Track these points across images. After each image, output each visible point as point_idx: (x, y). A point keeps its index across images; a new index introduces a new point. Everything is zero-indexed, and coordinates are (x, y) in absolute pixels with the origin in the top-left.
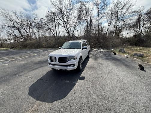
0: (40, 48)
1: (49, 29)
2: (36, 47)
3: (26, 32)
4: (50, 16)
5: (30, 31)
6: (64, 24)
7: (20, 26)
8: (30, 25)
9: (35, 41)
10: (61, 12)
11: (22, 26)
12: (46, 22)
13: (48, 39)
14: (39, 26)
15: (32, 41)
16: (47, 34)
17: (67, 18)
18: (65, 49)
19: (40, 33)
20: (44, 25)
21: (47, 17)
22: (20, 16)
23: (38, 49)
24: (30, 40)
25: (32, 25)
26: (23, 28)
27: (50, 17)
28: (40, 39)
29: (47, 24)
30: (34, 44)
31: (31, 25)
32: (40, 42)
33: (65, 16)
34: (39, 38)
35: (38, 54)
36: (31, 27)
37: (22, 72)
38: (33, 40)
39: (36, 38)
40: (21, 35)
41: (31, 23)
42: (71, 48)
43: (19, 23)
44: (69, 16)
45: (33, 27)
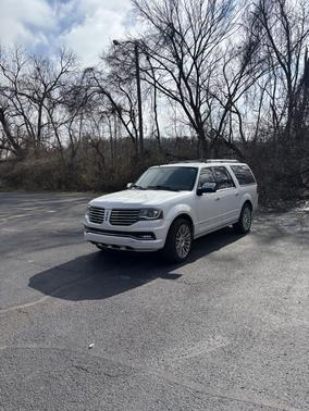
0: (69, 189)
1: (116, 109)
2: (56, 185)
3: (27, 122)
4: (124, 54)
5: (40, 120)
6: (179, 86)
7: (10, 103)
8: (45, 94)
9: (54, 159)
10: (171, 35)
11: (15, 99)
12: (103, 84)
13: (108, 154)
14: (78, 101)
15: (43, 161)
16: (105, 132)
17: (195, 58)
18: (141, 188)
19: (77, 128)
20: (96, 96)
21: (110, 59)
22: (11, 64)
23: (64, 194)
24: (36, 153)
25: (49, 97)
26: (18, 107)
27: (121, 58)
28: (74, 154)
29: (108, 90)
30: (49, 171)
31: (47, 94)
32: (71, 166)
33: (185, 50)
34: (71, 145)
35: (60, 211)
36: (46, 102)
37: (11, 250)
38: (48, 153)
39: (60, 148)
40: (9, 134)
41: (49, 87)
42: (158, 188)
43: (6, 88)
44: (206, 51)
45: (54, 104)
